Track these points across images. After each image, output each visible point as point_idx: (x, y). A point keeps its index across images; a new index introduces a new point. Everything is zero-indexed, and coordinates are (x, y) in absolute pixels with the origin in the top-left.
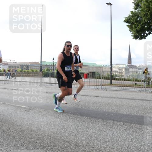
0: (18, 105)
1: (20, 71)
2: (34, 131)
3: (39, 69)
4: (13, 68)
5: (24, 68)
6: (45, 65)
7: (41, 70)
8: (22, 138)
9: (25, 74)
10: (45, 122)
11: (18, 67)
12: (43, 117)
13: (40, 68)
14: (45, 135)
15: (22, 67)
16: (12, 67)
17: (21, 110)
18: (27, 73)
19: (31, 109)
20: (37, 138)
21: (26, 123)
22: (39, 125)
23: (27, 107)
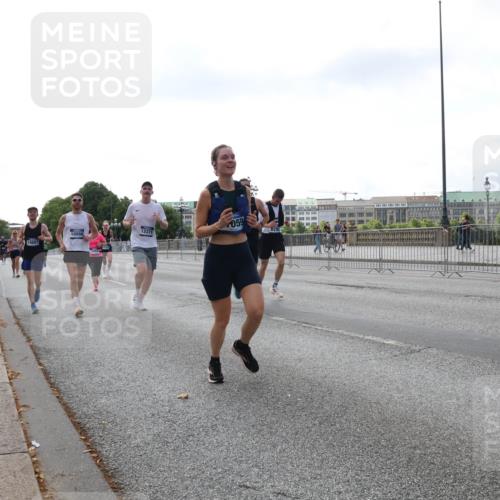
0: (370, 337)
1: (376, 228)
2: (424, 423)
3: (437, 217)
4: (352, 218)
5: (388, 215)
6: (459, 205)
7: (445, 221)
8: (383, 443)
9: (391, 237)
10: (461, 395)
11: (369, 214)
12: (454, 379)
13: (440, 214)
14: (463, 442)
15: (381, 212)
16: (351, 215)
17: (382, 353)
18: (398, 232)
19: (412, 352)
20: (434, 449)
21: (396, 396)
22: (441, 405)
23: (401, 344)
